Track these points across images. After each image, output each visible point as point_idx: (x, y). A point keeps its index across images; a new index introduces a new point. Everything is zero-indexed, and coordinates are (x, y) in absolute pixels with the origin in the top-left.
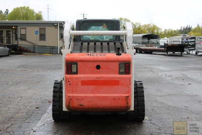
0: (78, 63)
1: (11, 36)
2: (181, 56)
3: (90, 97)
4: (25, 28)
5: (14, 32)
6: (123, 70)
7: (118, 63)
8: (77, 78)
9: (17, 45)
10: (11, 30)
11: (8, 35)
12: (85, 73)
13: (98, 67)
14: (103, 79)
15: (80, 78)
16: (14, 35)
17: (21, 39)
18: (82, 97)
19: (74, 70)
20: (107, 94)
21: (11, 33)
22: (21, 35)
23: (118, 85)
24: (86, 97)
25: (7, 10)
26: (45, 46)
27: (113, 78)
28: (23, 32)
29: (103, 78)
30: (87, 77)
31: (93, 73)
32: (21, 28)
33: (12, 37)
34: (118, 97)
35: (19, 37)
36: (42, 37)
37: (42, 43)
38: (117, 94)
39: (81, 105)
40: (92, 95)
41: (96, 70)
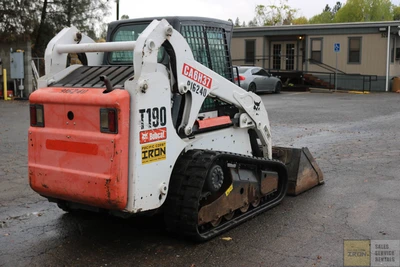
0: (44, 105)
1: (295, 54)
4: (321, 39)
5: (300, 47)
6: (106, 125)
7: (98, 108)
8: (42, 134)
9: (301, 73)
10: (295, 43)
11: (290, 53)
12: (54, 126)
13: (70, 116)
14: (75, 140)
15: (44, 133)
16: (301, 53)
17: (312, 61)
18: (45, 170)
19: (40, 120)
20: (81, 170)
21: (295, 49)
22: (312, 52)
23: (96, 154)
24: (50, 172)
25: (338, 3)
26: (359, 75)
27: (91, 139)
28: (316, 46)
29: (75, 137)
30: (54, 134)
31: (65, 126)
32: (312, 40)
33: (297, 56)
34: (95, 178)
35: (308, 56)
36: (354, 56)
37: (352, 69)
38: (94, 172)
39: (45, 186)
40: (58, 169)
41: (68, 122)
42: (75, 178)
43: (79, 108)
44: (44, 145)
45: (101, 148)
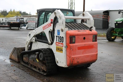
0: (76, 36)
2: (18, 30)
3: (82, 56)
6: (94, 40)
7: (92, 35)
8: (76, 46)
12: (78, 42)
13: (84, 38)
14: (87, 45)
15: (77, 45)
18: (78, 57)
19: (74, 41)
20: (89, 53)
23: (93, 48)
24: (80, 57)
27: (91, 44)
29: (87, 44)
30: (80, 45)
31: (82, 42)
38: (92, 53)
39: (78, 62)
40: (83, 55)
41: (83, 40)
42: (88, 56)
43: (87, 36)
44: (77, 49)
45: (94, 46)
